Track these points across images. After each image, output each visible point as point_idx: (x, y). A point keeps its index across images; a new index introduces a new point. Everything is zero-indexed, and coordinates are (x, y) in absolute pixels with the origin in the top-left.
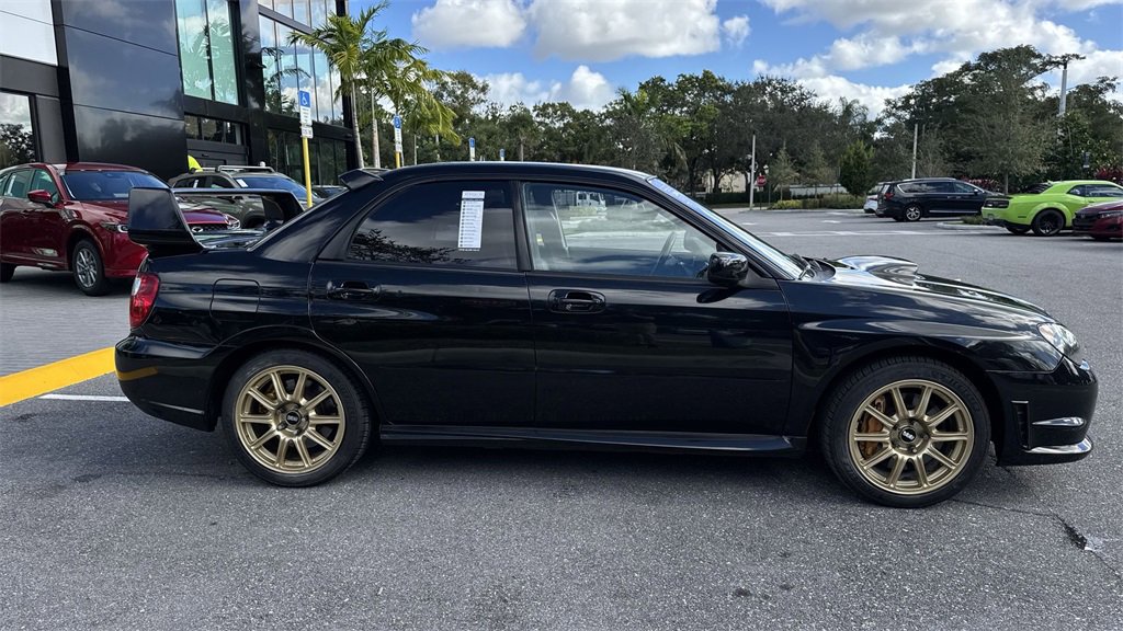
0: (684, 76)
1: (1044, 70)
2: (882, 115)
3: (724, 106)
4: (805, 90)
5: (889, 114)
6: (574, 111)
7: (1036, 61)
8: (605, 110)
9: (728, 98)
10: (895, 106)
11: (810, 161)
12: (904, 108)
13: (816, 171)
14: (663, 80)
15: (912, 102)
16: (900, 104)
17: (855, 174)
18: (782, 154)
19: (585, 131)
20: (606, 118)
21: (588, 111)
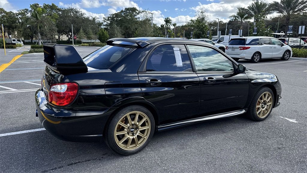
0: (45, 4)
1: (139, 14)
2: (103, 22)
3: (59, 15)
4: (82, 12)
5: (105, 22)
6: (6, 12)
7: (137, 11)
8: (18, 12)
9: (60, 13)
10: (106, 19)
11: (88, 33)
12: (108, 20)
13: (91, 36)
14: (38, 5)
15: (110, 19)
16: (107, 19)
17: (102, 37)
18: (81, 30)
19: (11, 18)
20: (19, 15)
21: (11, 12)
